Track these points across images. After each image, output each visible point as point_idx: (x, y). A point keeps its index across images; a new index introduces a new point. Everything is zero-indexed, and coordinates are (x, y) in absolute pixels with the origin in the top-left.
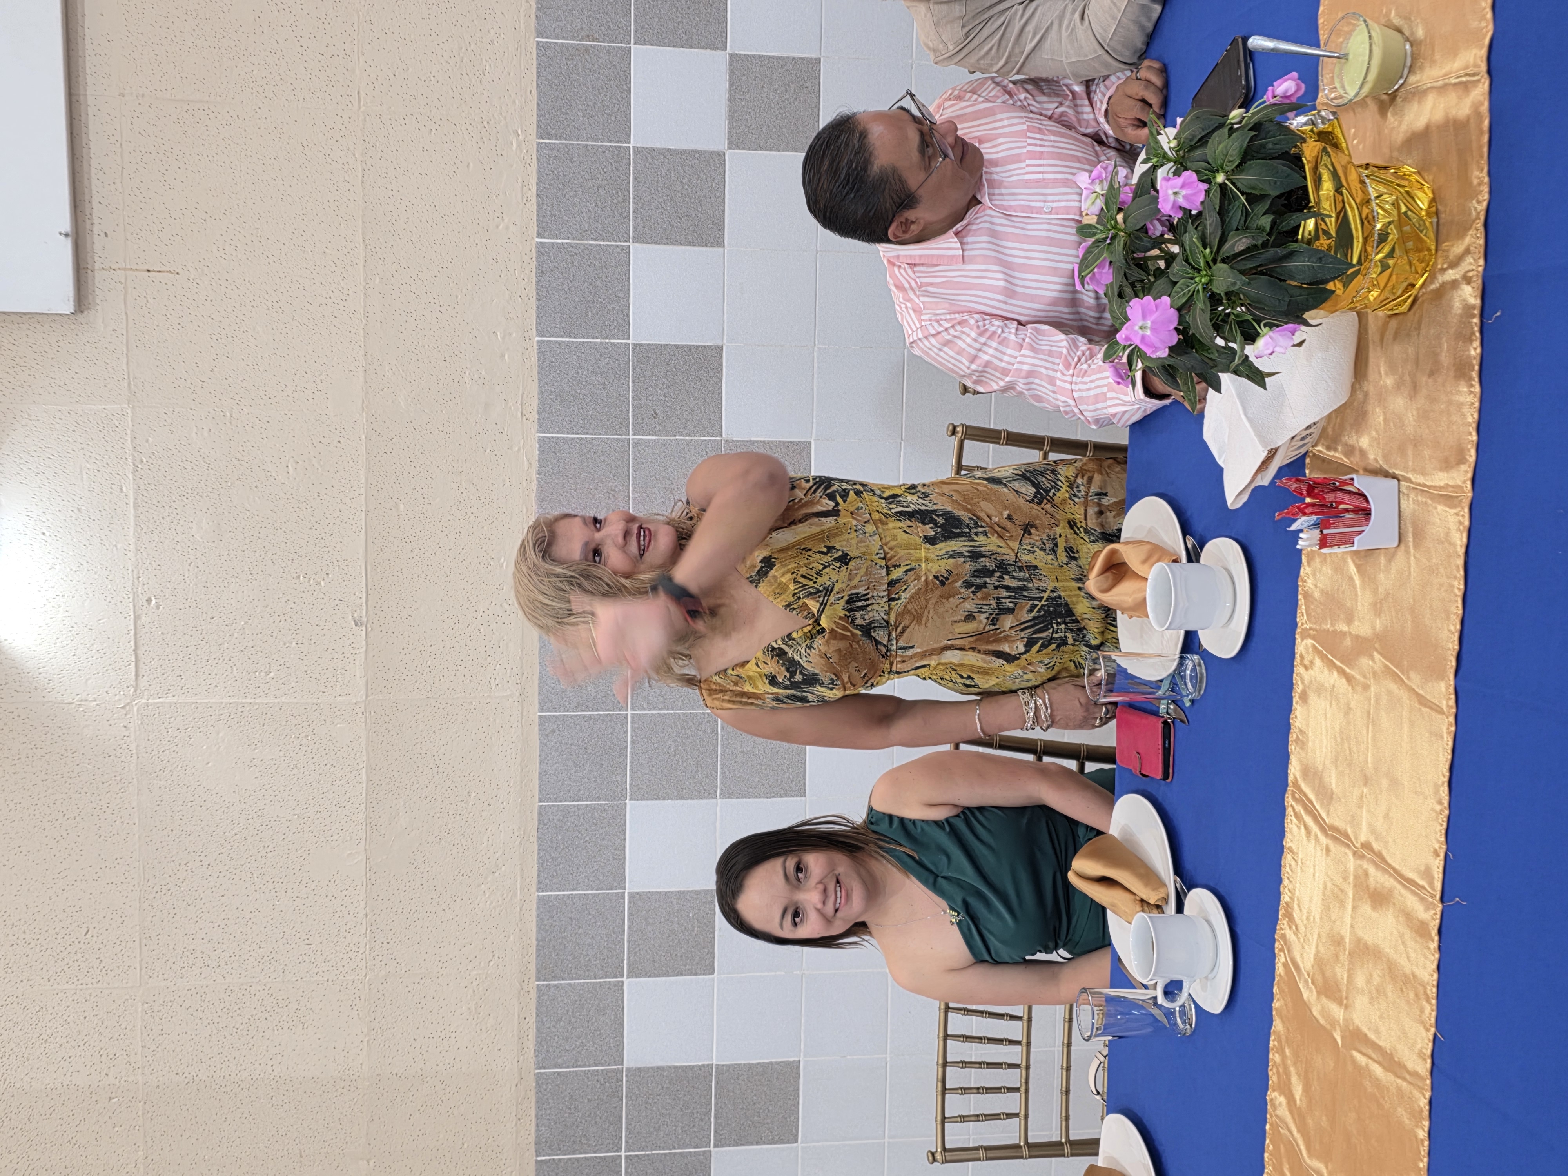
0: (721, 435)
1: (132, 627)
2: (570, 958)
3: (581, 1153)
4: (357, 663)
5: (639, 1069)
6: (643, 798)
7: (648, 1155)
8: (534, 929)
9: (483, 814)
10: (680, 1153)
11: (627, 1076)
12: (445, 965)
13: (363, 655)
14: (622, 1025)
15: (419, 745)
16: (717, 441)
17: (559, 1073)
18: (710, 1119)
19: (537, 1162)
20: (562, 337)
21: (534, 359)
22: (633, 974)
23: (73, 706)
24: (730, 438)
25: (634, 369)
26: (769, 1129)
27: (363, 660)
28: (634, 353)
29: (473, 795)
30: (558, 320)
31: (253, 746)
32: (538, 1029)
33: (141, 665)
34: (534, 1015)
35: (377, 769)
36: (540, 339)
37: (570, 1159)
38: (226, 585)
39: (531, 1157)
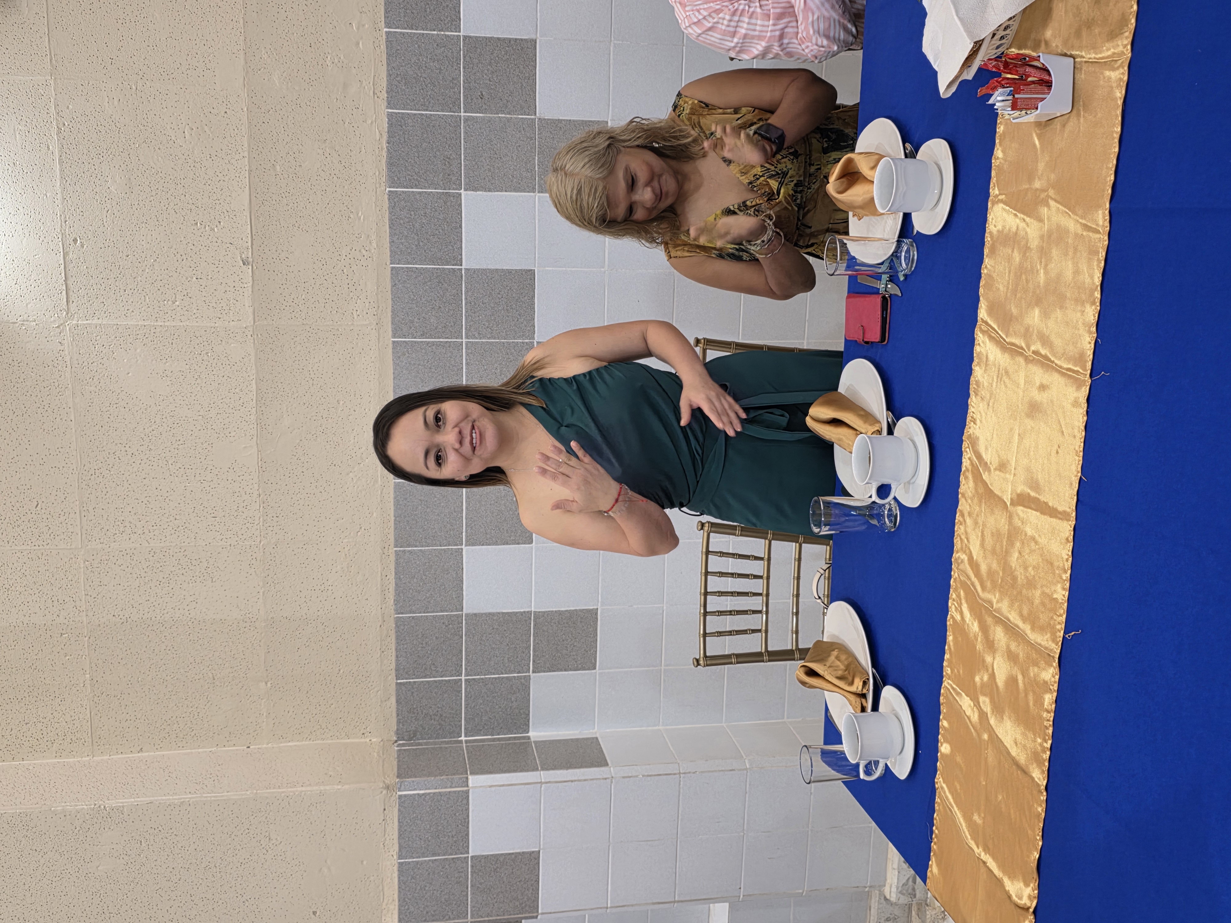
0: (535, 114)
1: (62, 262)
2: (421, 530)
3: (431, 678)
4: (246, 295)
5: (475, 614)
7: (482, 679)
8: (392, 508)
9: (350, 417)
10: (507, 678)
11: (466, 620)
12: (323, 534)
13: (250, 290)
14: (462, 581)
15: (297, 362)
16: (532, 119)
17: (413, 617)
18: (529, 652)
19: (397, 683)
20: (405, 29)
21: (383, 47)
22: (470, 543)
23: (17, 325)
24: (542, 116)
25: (464, 57)
26: (574, 659)
27: (250, 293)
28: (464, 43)
29: (341, 403)
30: (402, 15)
31: (164, 361)
32: (396, 584)
33: (71, 293)
34: (393, 573)
35: (265, 380)
36: (387, 30)
37: (422, 682)
38: (138, 229)
39: (392, 680)
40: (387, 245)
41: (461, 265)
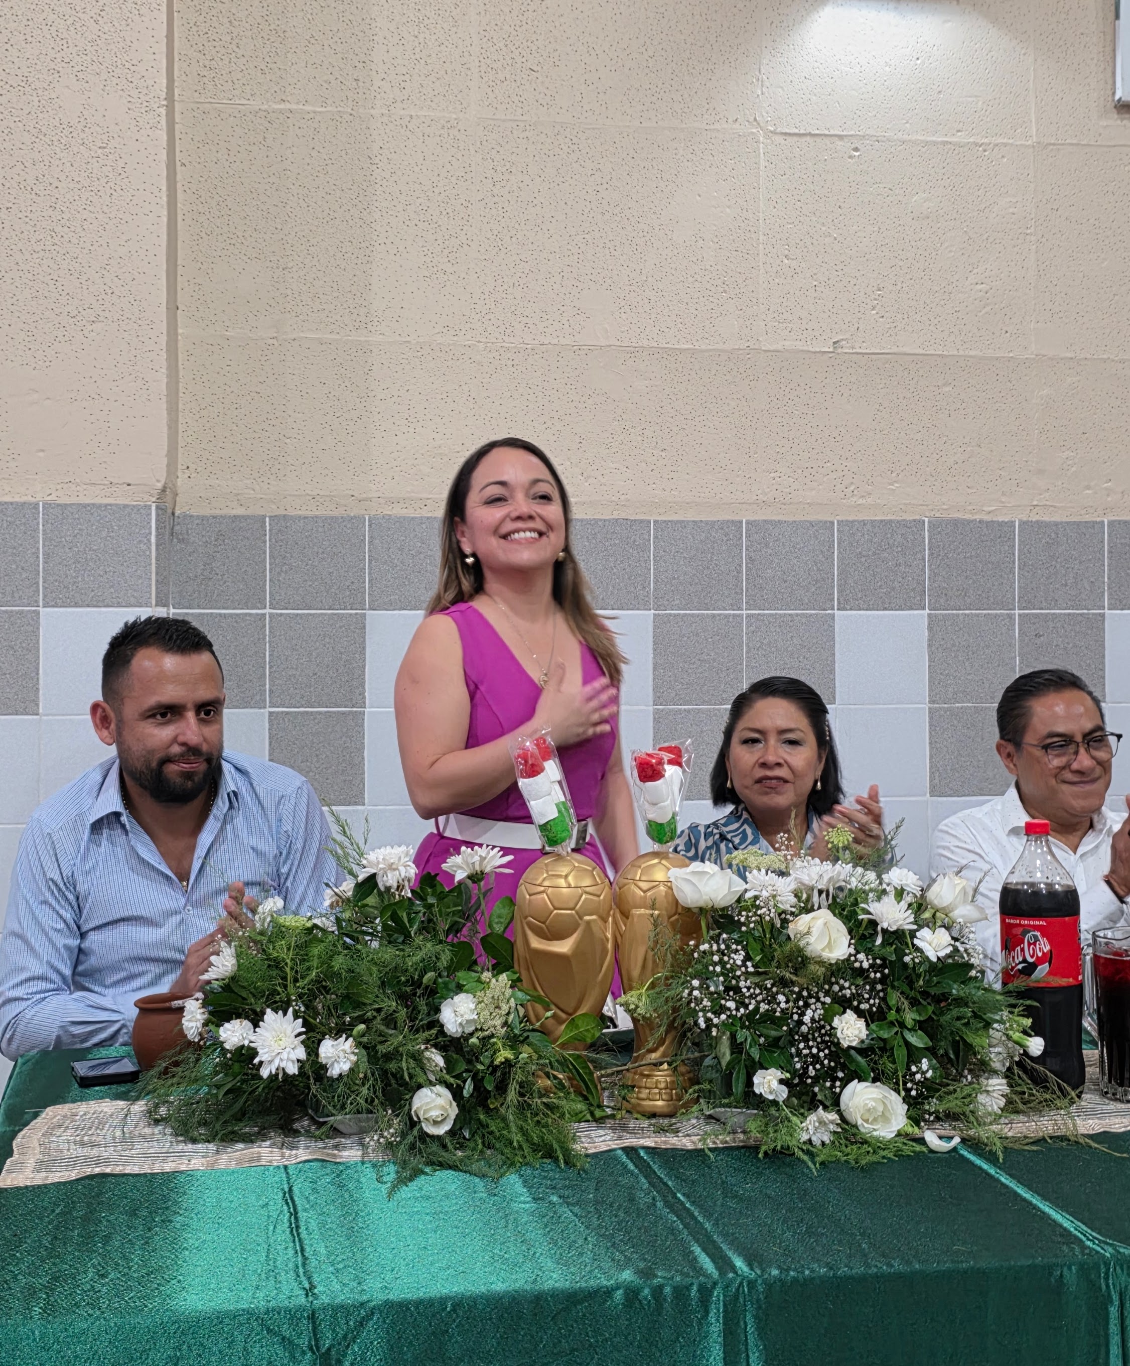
1: (832, 132)
4: (798, 343)
5: (364, 628)
6: (655, 627)
10: (265, 675)
11: (356, 614)
13: (805, 348)
17: (363, 541)
18: (302, 706)
19: (264, 517)
21: (1087, 518)
23: (757, 73)
25: (1081, 615)
28: (1096, 614)
30: (1124, 541)
31: (717, 240)
33: (796, 139)
35: (692, 360)
36: (1106, 523)
37: (265, 553)
38: (871, 222)
39: (270, 510)
40: (861, 517)
41: (838, 609)
